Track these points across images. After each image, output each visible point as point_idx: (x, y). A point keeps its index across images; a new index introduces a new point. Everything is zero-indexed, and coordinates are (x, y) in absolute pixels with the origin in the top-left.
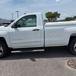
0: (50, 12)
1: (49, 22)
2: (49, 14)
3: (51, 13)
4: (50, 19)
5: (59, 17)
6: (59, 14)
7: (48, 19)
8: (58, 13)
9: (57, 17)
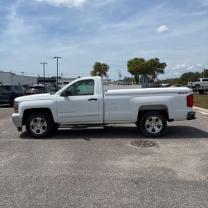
0: (140, 58)
1: (137, 84)
2: (137, 62)
3: (142, 60)
4: (140, 76)
5: (162, 72)
6: (163, 64)
7: (133, 76)
8: (161, 62)
9: (158, 71)
